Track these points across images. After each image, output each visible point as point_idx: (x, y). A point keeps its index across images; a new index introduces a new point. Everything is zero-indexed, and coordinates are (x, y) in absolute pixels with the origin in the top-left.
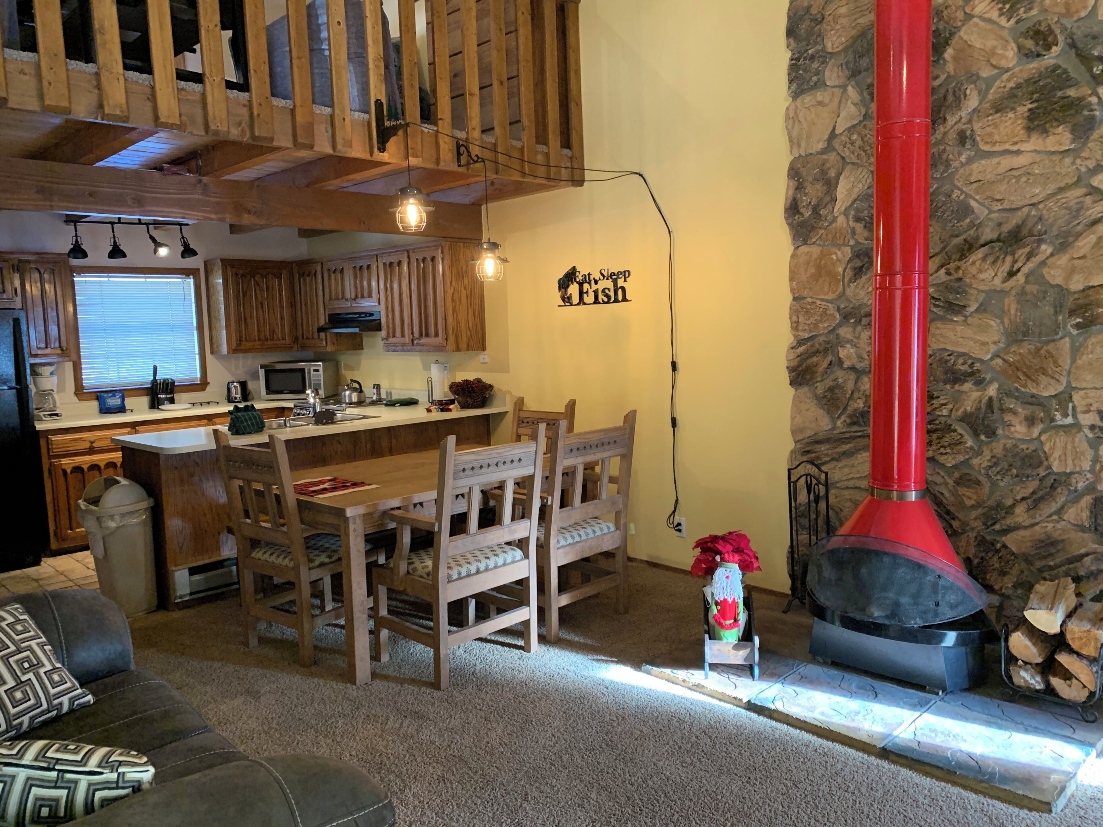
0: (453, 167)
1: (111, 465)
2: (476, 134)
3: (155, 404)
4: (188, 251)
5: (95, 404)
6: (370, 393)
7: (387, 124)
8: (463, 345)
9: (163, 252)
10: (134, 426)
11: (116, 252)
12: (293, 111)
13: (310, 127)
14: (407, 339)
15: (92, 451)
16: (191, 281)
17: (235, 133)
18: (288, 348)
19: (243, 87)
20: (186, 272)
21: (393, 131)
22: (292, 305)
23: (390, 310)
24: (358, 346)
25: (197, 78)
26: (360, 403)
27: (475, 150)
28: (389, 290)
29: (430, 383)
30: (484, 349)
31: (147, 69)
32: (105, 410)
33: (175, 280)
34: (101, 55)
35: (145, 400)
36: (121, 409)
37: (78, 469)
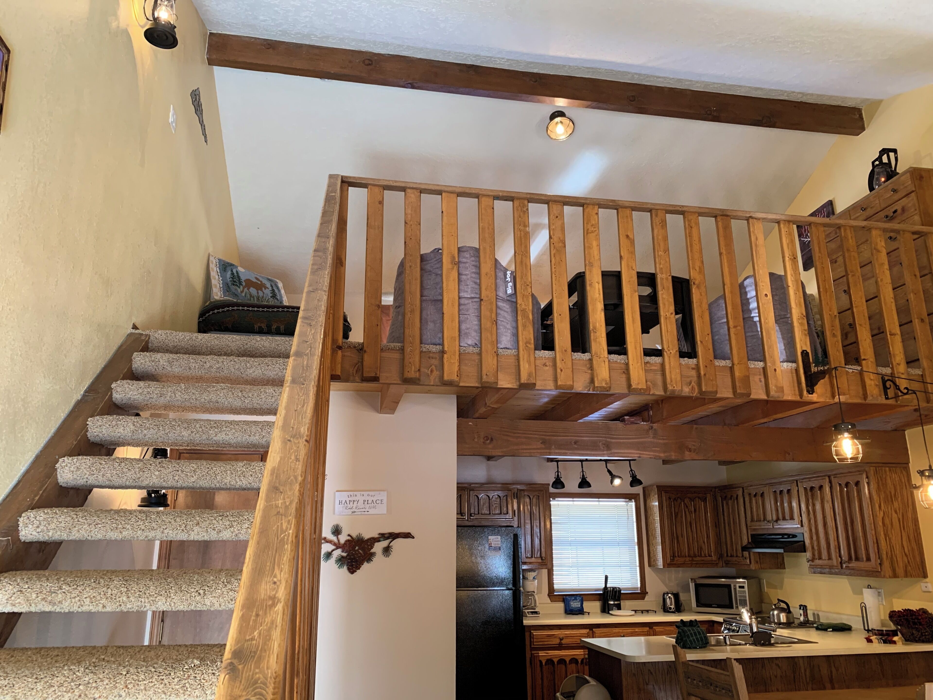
0: (882, 400)
1: (574, 660)
2: (901, 368)
3: (605, 610)
4: (635, 481)
5: (561, 605)
6: (798, 614)
7: (814, 369)
8: (900, 571)
9: (617, 482)
10: (592, 629)
11: (584, 483)
12: (732, 369)
13: (746, 380)
14: (835, 561)
15: (560, 647)
16: (633, 504)
17: (686, 391)
18: (713, 564)
19: (692, 354)
20: (628, 497)
21: (821, 375)
22: (717, 525)
23: (814, 532)
24: (781, 566)
25: (658, 353)
26: (789, 625)
27: (903, 384)
28: (811, 514)
29: (864, 608)
30: (925, 576)
31: (624, 352)
32: (569, 612)
33: (621, 503)
34: (594, 347)
35: (597, 605)
36: (580, 612)
37: (550, 661)
